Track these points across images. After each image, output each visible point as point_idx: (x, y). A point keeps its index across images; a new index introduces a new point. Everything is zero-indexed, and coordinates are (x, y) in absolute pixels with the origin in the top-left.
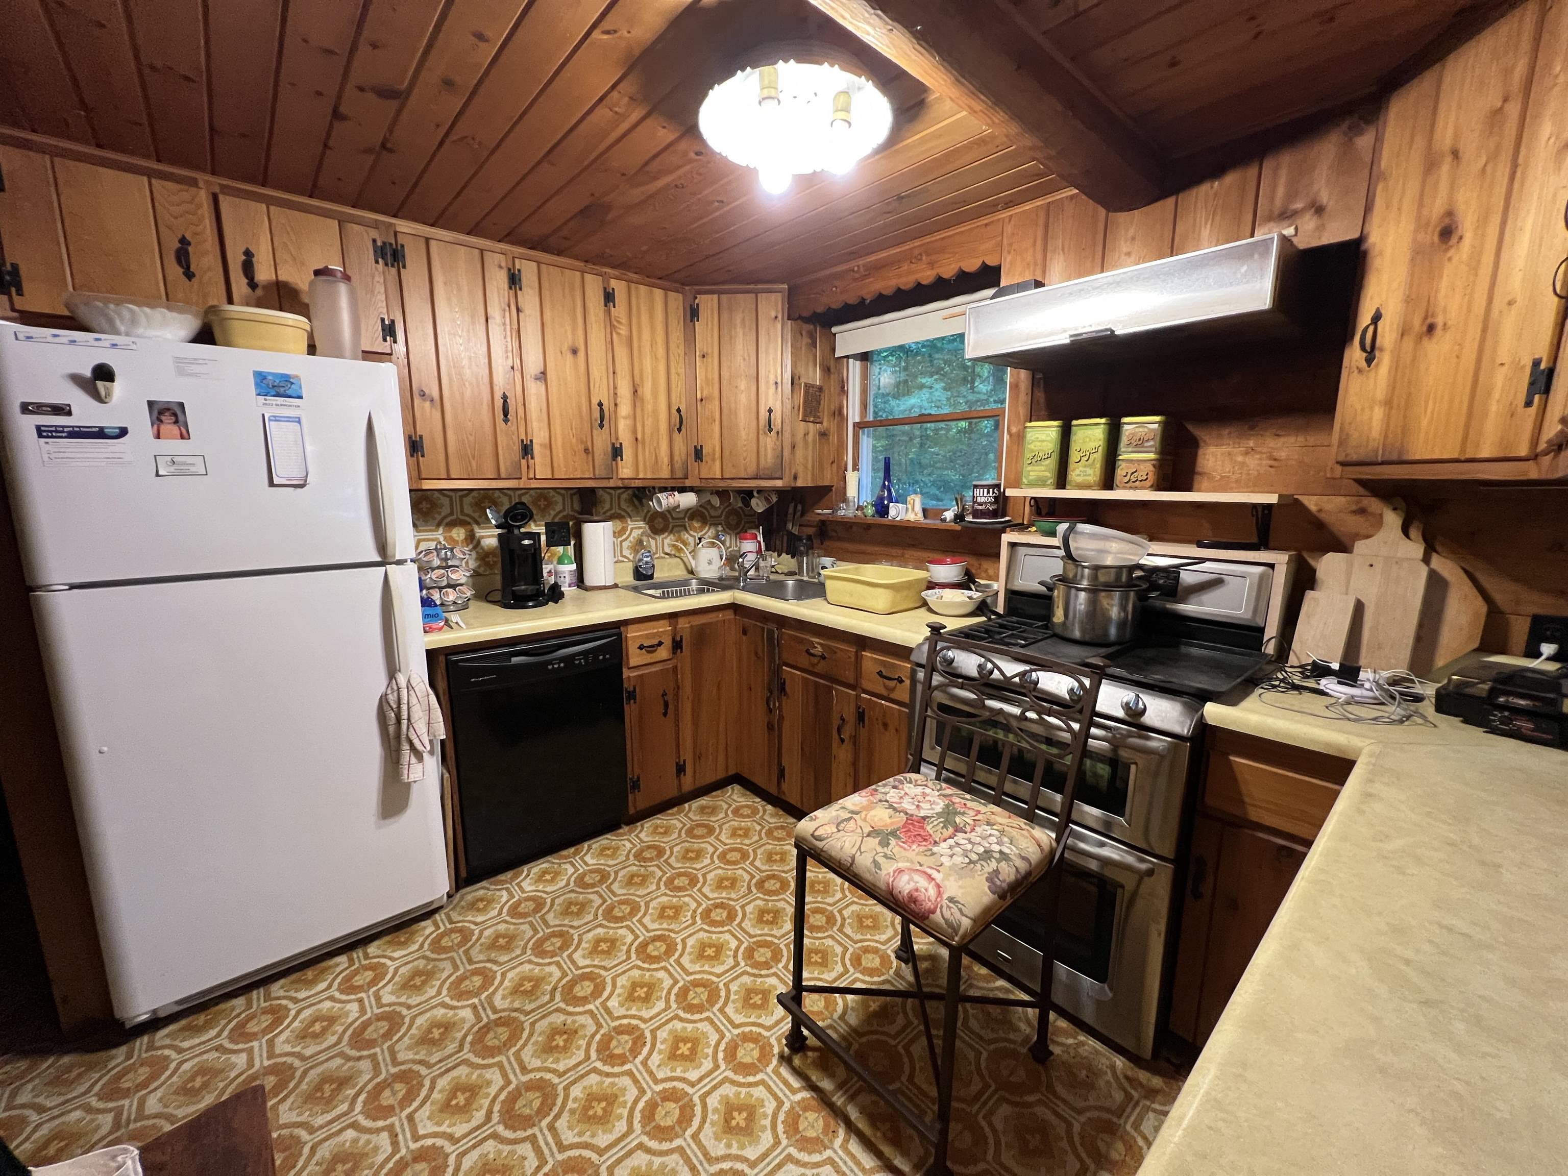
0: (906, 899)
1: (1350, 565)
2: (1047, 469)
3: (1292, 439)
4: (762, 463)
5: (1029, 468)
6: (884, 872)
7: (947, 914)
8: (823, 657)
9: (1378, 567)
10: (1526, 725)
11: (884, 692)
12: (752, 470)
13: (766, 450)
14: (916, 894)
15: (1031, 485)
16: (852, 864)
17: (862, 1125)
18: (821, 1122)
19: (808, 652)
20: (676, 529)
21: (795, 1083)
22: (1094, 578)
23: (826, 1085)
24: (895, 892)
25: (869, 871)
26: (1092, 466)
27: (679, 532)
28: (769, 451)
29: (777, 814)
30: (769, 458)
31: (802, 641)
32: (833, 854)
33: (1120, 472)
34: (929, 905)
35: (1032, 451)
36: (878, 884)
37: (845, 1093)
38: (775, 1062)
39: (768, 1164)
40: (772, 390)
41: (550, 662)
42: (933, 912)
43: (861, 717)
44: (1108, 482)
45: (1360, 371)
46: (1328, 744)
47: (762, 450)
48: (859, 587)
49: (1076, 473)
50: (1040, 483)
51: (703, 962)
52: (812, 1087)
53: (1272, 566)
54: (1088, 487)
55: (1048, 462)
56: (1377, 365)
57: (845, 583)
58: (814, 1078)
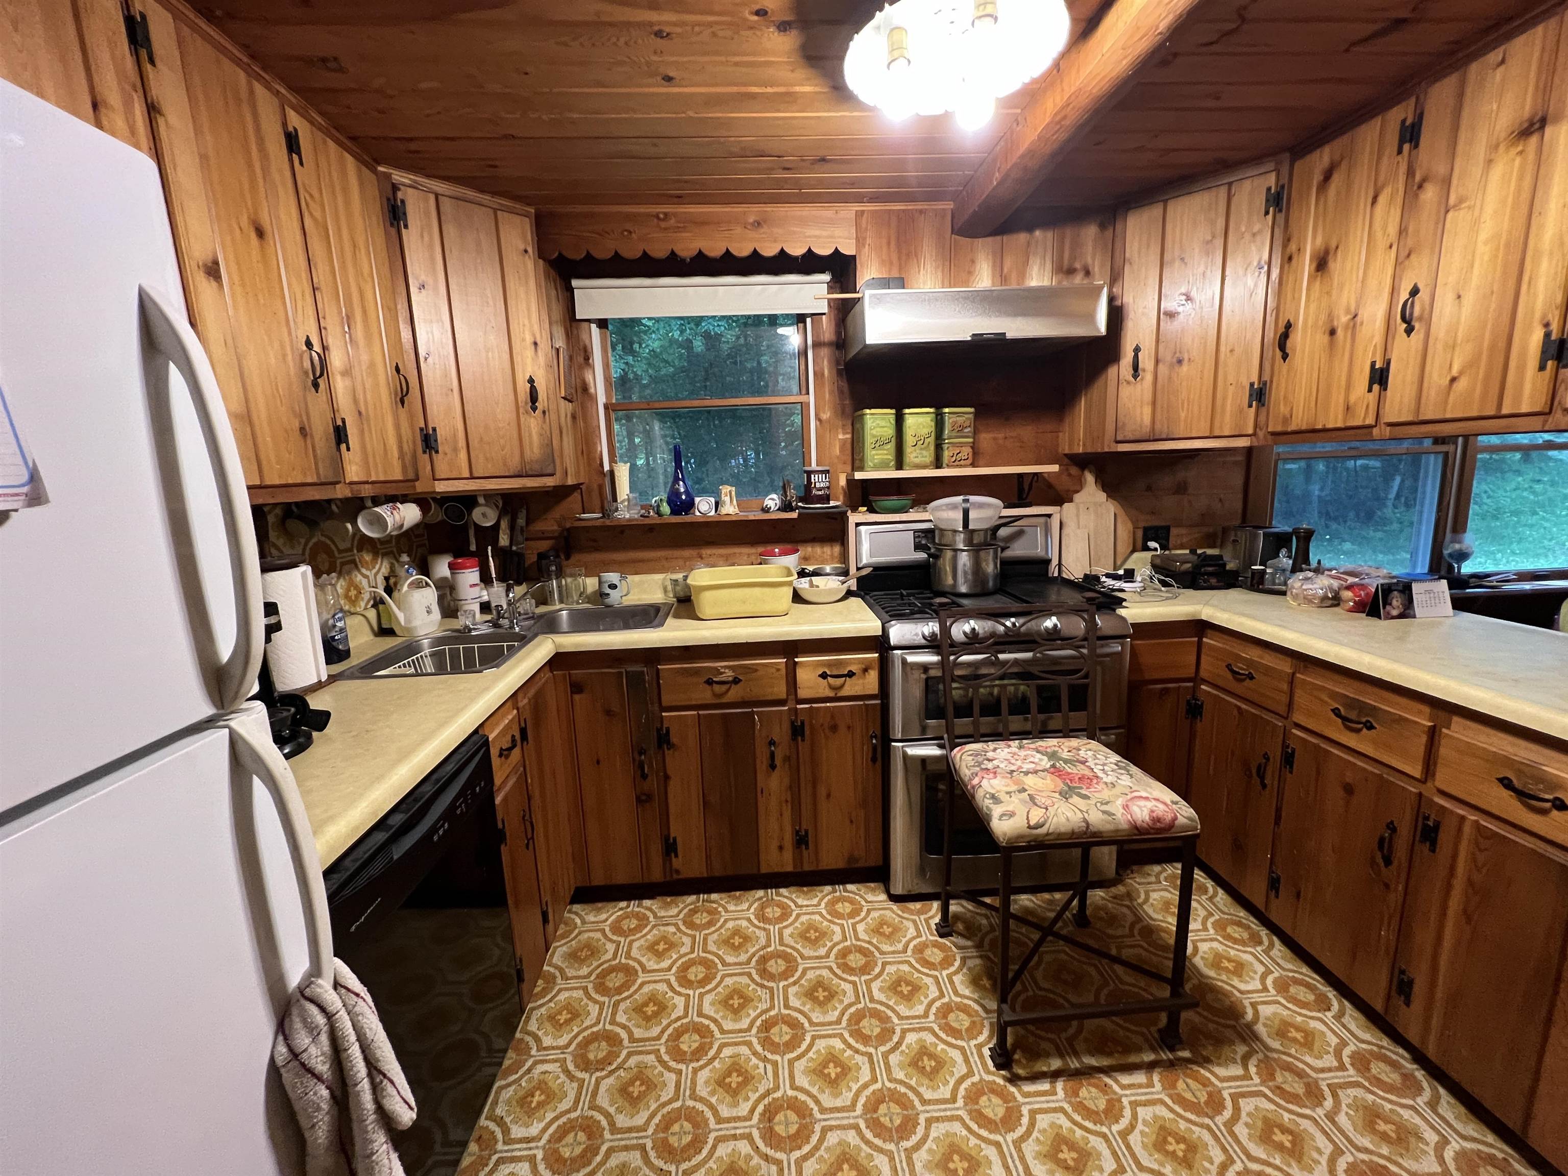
0: (1150, 823)
1: (1078, 509)
2: (888, 453)
3: (1030, 428)
4: (528, 454)
5: (874, 452)
6: (1119, 815)
7: (1186, 815)
8: (736, 681)
9: (1091, 509)
10: (1213, 581)
11: (830, 694)
12: (514, 464)
13: (530, 435)
14: (1155, 815)
15: (876, 468)
16: (1088, 827)
17: (1105, 1062)
18: (1093, 1090)
19: (710, 682)
20: (346, 567)
21: (1045, 1086)
22: (969, 542)
23: (1056, 1064)
24: (1139, 823)
25: (1109, 823)
26: (926, 448)
27: (349, 573)
28: (535, 438)
29: (669, 904)
30: (534, 450)
31: (697, 672)
32: (1063, 830)
33: (946, 454)
34: (1169, 817)
35: (874, 436)
36: (1120, 827)
37: (1068, 1054)
38: (1012, 1089)
39: (1124, 1155)
40: (529, 352)
41: (433, 830)
42: (1176, 818)
43: (797, 731)
44: (938, 463)
45: (1128, 383)
46: (1187, 615)
47: (525, 435)
48: (757, 591)
49: (911, 455)
50: (883, 466)
51: (843, 1085)
52: (1054, 1076)
53: (1049, 516)
54: (924, 467)
55: (889, 446)
56: (1142, 379)
57: (733, 590)
58: (1045, 1069)
